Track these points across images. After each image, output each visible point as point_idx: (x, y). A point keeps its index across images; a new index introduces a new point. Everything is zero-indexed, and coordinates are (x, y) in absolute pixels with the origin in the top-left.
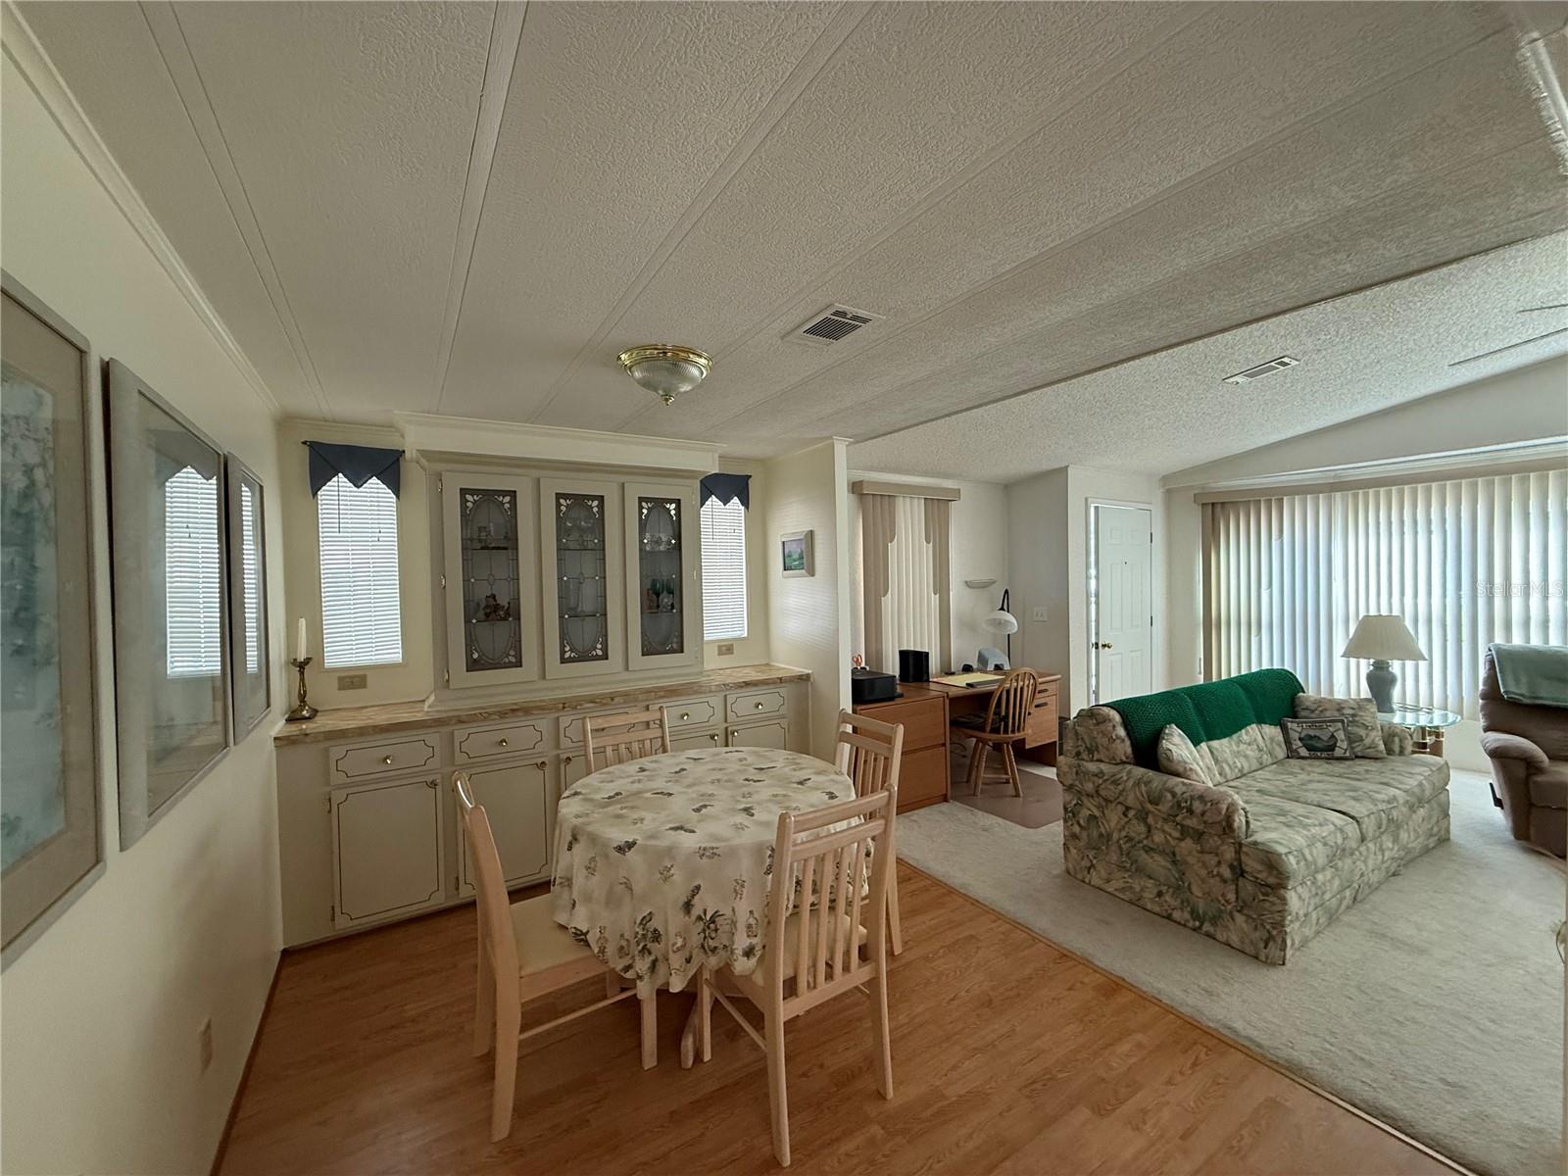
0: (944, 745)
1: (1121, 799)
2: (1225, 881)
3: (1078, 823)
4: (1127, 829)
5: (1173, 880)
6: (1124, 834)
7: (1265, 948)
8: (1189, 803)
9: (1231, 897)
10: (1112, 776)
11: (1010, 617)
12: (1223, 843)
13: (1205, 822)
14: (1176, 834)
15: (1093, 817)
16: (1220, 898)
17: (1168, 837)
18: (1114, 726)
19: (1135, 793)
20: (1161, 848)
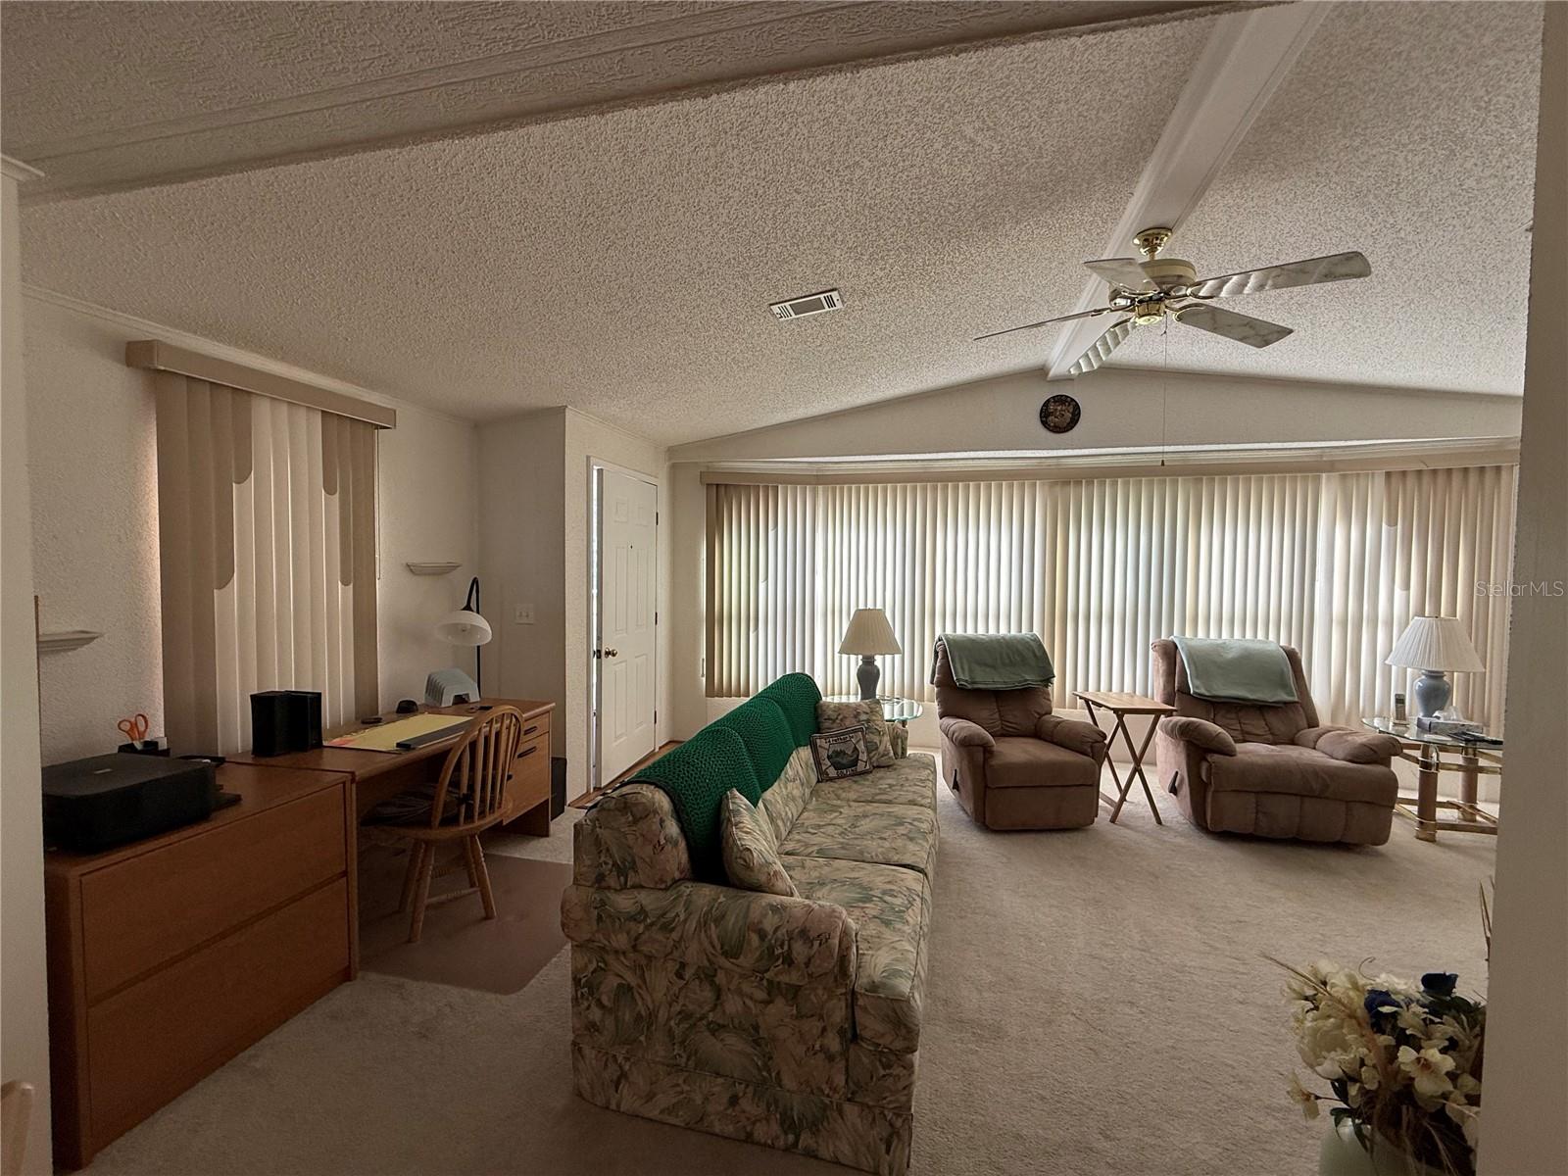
0: (345, 874)
1: (676, 954)
2: (831, 1058)
3: (600, 1004)
4: (681, 1001)
5: (755, 1072)
6: (677, 1008)
7: (888, 1152)
8: (786, 947)
9: (840, 1080)
10: (663, 915)
11: (480, 622)
12: (830, 998)
13: (810, 976)
14: (761, 995)
15: (625, 989)
16: (824, 1086)
17: (749, 1002)
18: (662, 821)
19: (700, 943)
20: (736, 1021)
